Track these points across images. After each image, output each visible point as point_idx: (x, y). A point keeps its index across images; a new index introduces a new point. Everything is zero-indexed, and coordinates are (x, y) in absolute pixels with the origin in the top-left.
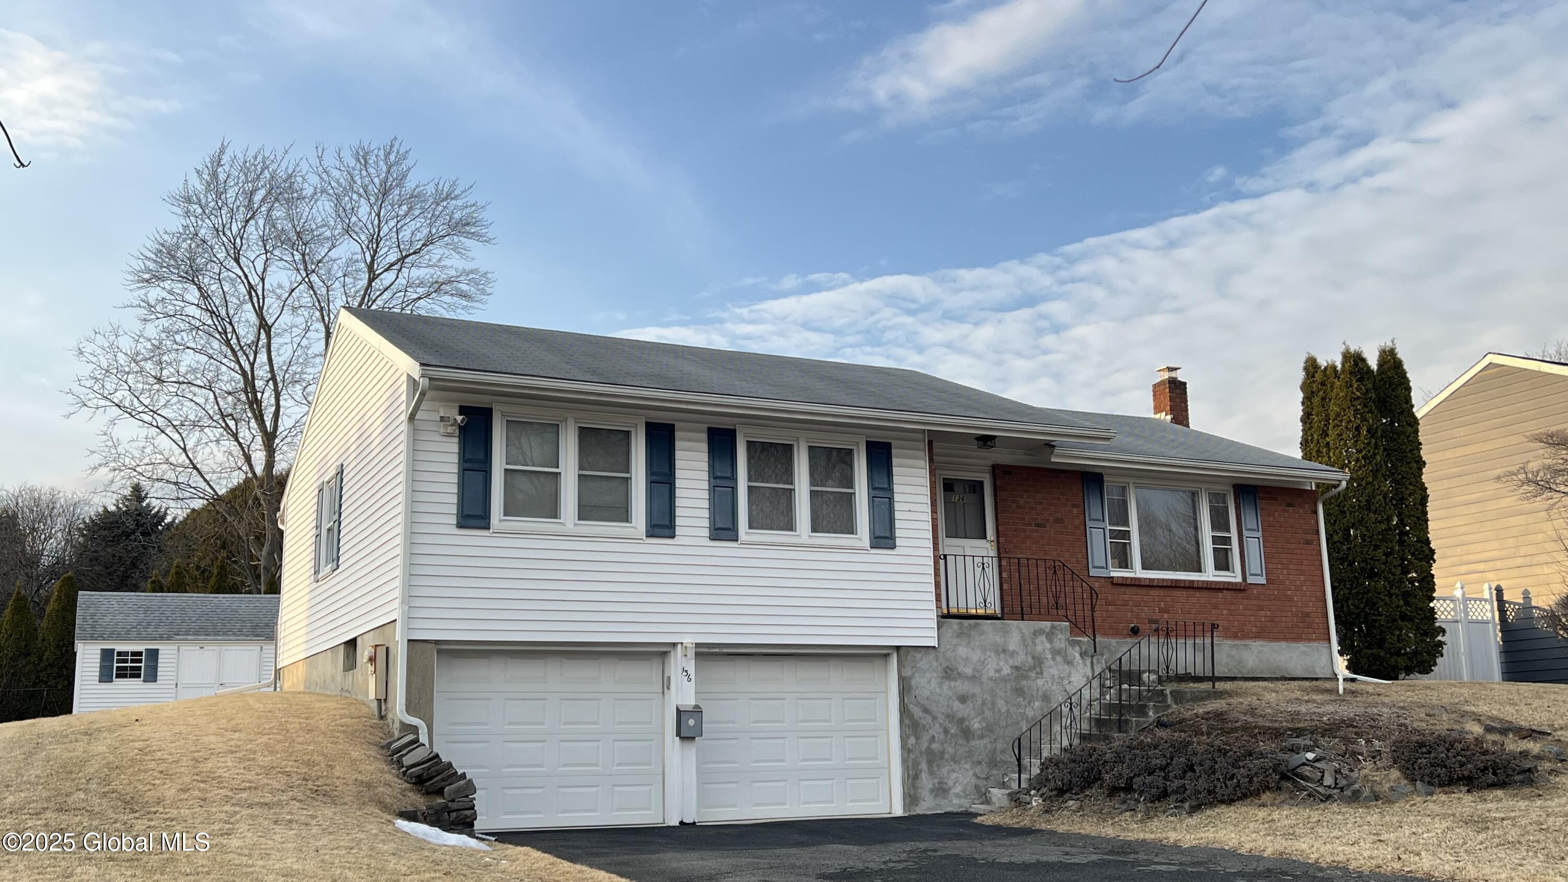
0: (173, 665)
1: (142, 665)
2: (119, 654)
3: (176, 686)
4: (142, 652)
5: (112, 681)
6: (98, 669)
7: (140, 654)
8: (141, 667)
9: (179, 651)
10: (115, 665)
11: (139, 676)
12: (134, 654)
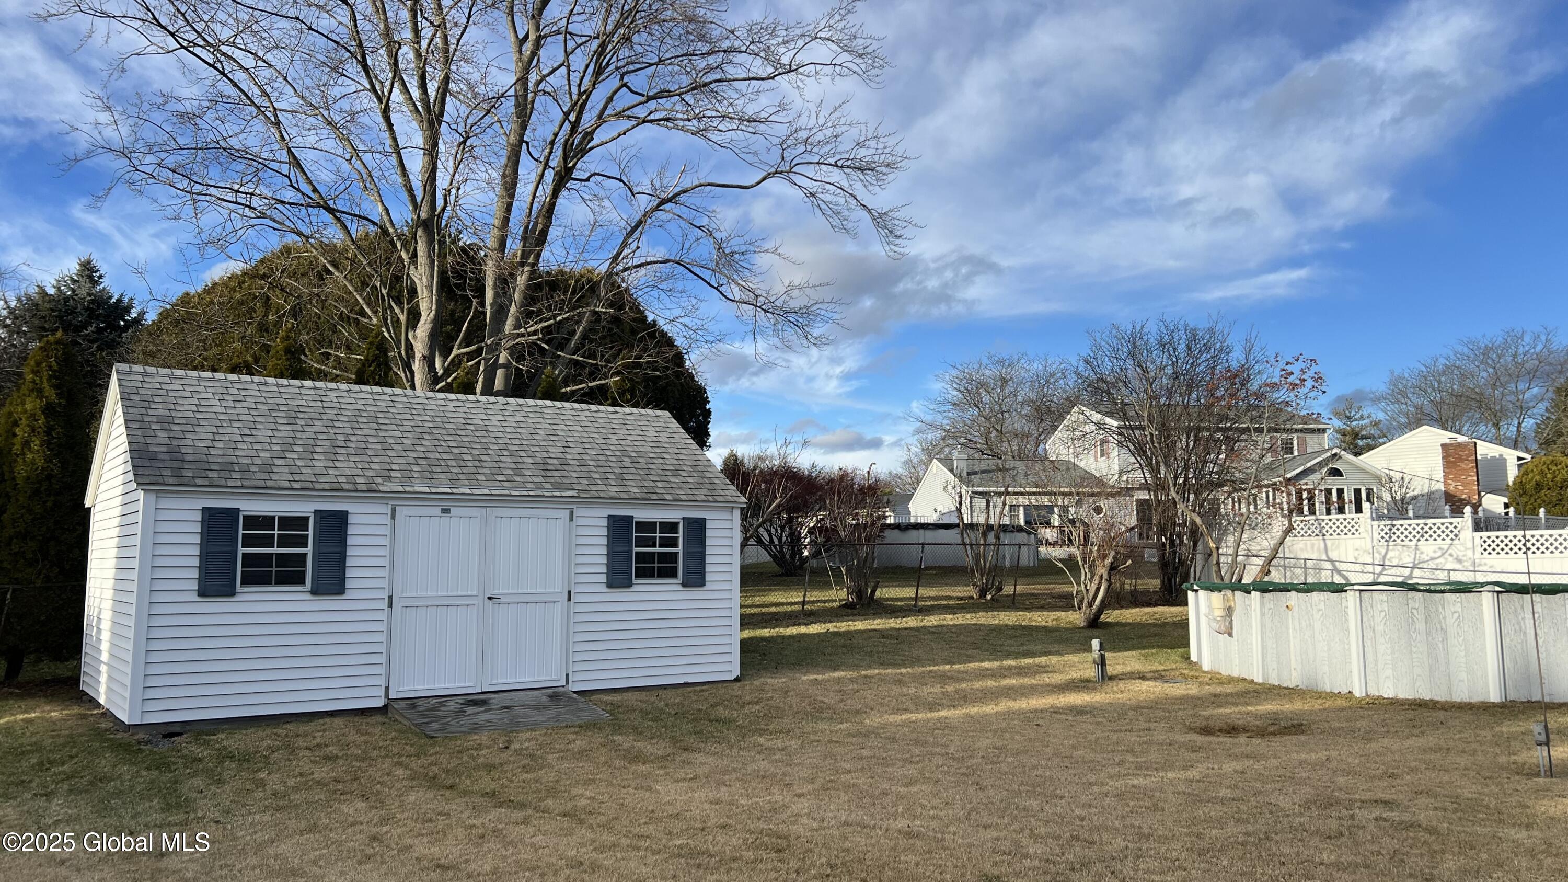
0: (381, 552)
1: (309, 550)
2: (252, 521)
3: (390, 605)
4: (307, 519)
5: (232, 593)
6: (196, 562)
7: (301, 522)
8: (305, 555)
9: (393, 517)
10: (241, 550)
11: (300, 580)
12: (287, 522)
